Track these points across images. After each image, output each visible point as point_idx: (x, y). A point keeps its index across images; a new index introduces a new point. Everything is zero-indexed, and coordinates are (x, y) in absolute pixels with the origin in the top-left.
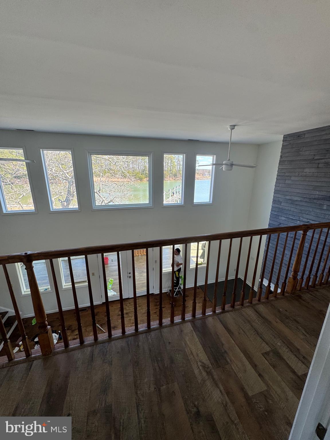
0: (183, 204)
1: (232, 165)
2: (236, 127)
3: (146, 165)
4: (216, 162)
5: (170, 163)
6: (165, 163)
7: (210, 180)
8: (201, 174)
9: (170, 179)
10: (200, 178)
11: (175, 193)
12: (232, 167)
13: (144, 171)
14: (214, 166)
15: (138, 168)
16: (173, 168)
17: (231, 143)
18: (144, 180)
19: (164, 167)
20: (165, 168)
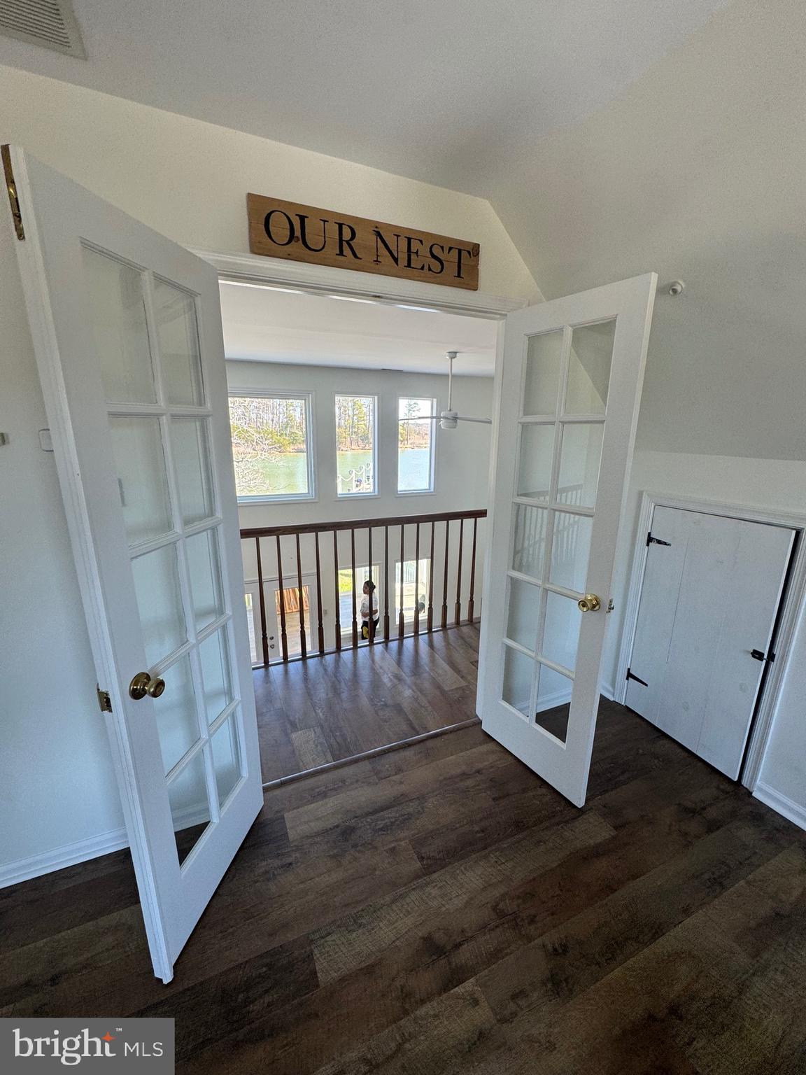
0: (376, 494)
1: (455, 419)
2: (458, 354)
3: (291, 412)
4: (437, 414)
5: (350, 409)
6: (340, 408)
7: (428, 449)
8: (426, 434)
9: (353, 447)
10: (425, 445)
11: (364, 479)
12: (456, 422)
13: (286, 428)
14: (434, 420)
15: (272, 420)
16: (358, 421)
17: (454, 376)
18: (288, 449)
19: (337, 420)
20: (340, 419)
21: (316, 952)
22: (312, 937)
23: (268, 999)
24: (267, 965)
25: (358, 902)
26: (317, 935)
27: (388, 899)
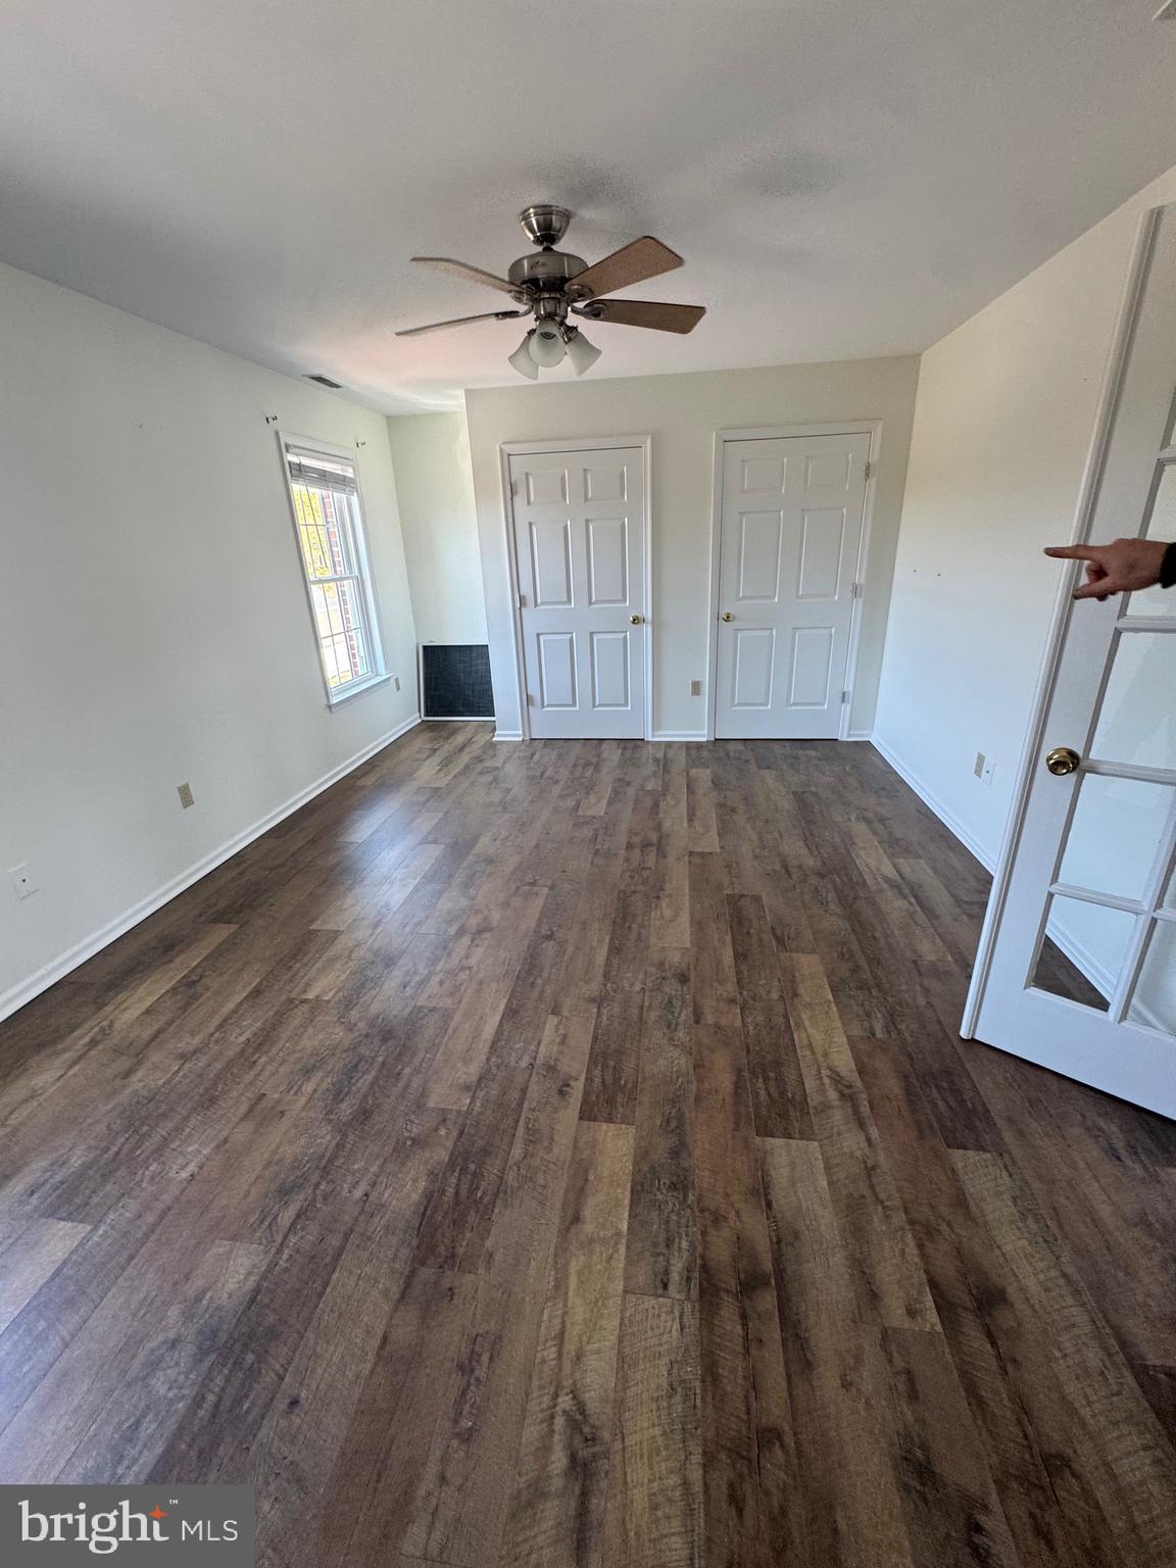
21: (988, 1155)
22: (1006, 1156)
23: (940, 1103)
24: (975, 1109)
25: (1061, 1227)
26: (1009, 1163)
27: (1070, 1270)
